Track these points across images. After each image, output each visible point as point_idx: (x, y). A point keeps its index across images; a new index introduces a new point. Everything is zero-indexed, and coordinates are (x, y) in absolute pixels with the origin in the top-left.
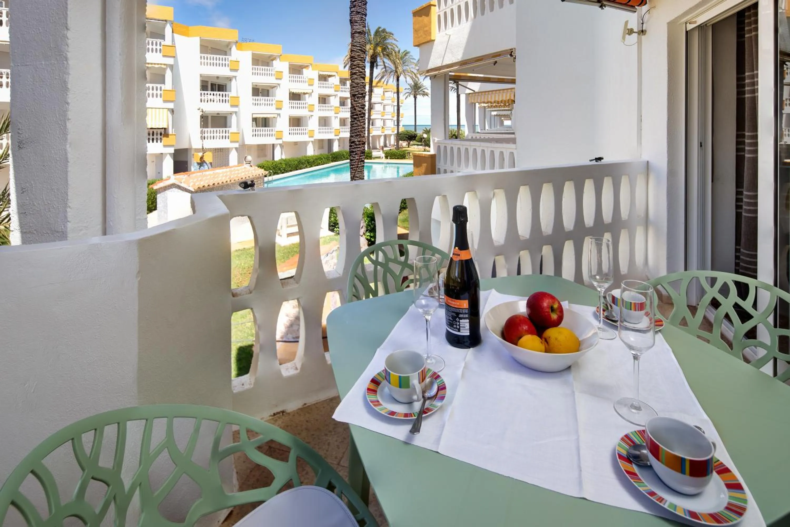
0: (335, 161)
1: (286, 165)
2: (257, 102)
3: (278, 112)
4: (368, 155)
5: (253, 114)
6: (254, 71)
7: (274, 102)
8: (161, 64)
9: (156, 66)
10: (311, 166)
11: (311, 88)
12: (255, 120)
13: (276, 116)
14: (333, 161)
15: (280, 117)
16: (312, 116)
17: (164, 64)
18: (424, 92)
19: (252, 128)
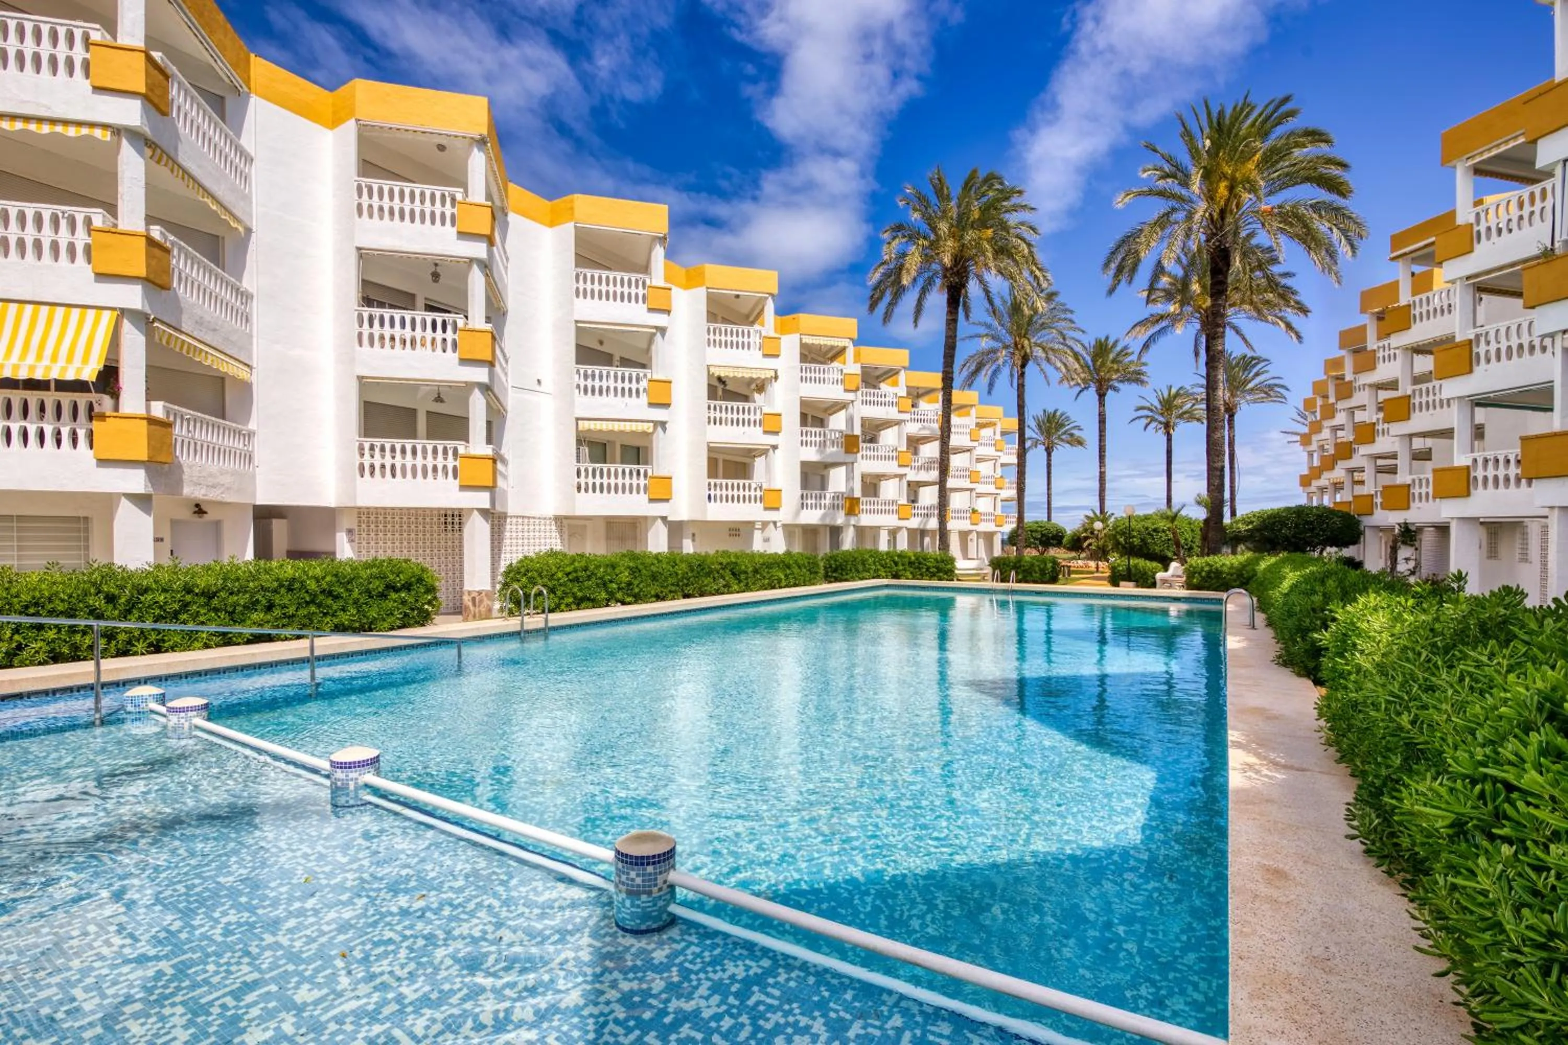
0: (837, 580)
1: (634, 571)
2: (589, 383)
3: (658, 414)
4: (942, 565)
5: (577, 419)
6: (581, 286)
7: (644, 384)
8: (92, 125)
9: (72, 132)
10: (747, 588)
11: (771, 363)
12: (582, 440)
13: (649, 427)
14: (828, 579)
15: (664, 430)
16: (775, 447)
17: (105, 126)
18: (1072, 435)
19: (574, 465)
